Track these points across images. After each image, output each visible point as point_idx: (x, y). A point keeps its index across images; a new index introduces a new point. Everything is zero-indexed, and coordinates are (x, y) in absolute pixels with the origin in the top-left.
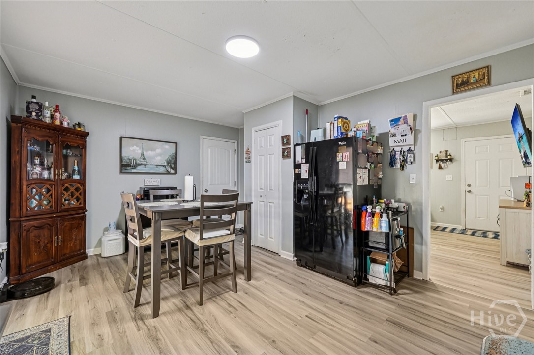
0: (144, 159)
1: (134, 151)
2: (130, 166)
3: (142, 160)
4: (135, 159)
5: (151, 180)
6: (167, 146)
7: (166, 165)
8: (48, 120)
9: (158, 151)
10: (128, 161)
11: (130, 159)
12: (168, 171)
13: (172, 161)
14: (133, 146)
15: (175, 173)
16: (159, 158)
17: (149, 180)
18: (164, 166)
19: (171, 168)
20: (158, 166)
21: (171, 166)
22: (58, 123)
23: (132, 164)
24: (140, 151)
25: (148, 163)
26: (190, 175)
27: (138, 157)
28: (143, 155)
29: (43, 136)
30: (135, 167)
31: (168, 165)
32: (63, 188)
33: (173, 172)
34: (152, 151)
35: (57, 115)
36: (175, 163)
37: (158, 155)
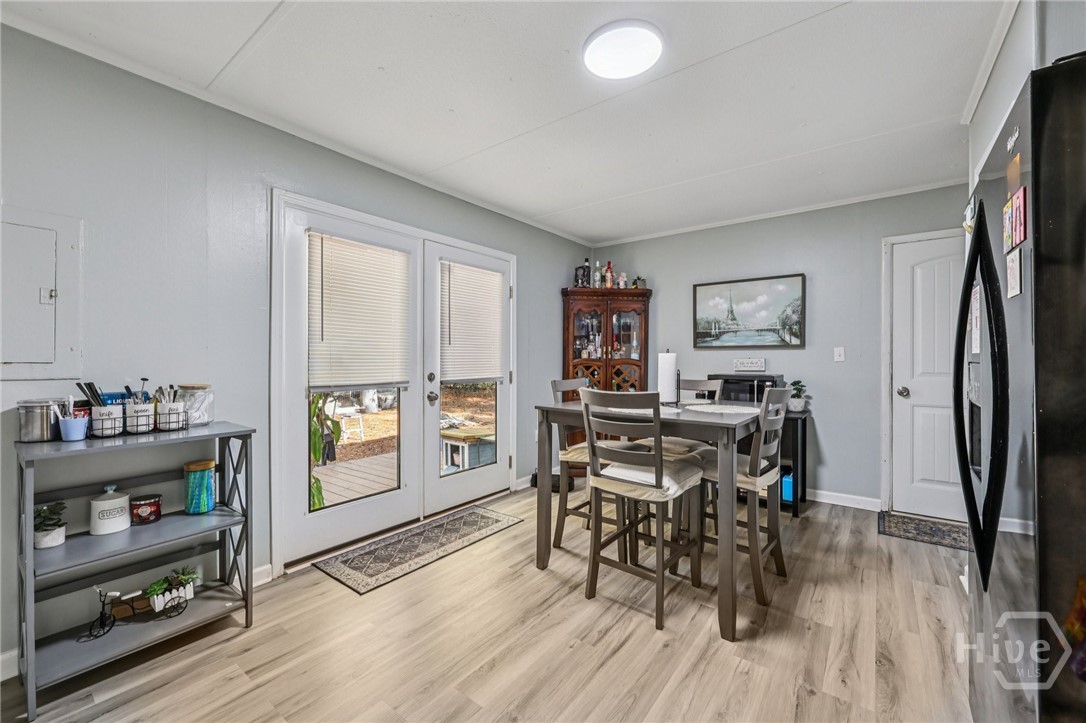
0: (734, 319)
1: (716, 306)
2: (709, 335)
3: (730, 322)
4: (718, 322)
5: (745, 361)
6: (781, 286)
7: (778, 327)
8: (597, 285)
9: (762, 299)
10: (707, 325)
11: (708, 322)
12: (783, 340)
13: (795, 317)
14: (714, 298)
15: (802, 345)
16: (764, 313)
17: (741, 360)
18: (774, 331)
19: (792, 334)
20: (762, 330)
21: (791, 329)
22: (609, 285)
23: (713, 332)
24: (726, 306)
25: (742, 327)
26: (668, 351)
27: (723, 316)
28: (732, 312)
29: (590, 306)
30: (717, 337)
31: (784, 328)
32: (614, 371)
33: (795, 341)
34: (748, 301)
35: (609, 275)
36: (802, 323)
37: (763, 308)
